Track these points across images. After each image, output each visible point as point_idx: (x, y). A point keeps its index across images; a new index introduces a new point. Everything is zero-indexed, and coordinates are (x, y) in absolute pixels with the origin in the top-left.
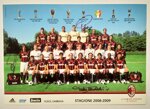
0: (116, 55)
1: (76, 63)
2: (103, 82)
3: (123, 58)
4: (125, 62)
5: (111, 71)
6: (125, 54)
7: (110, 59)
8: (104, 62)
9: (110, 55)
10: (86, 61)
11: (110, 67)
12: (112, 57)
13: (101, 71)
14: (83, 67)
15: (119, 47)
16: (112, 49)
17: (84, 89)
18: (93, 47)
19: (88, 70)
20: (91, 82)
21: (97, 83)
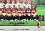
0: (32, 7)
1: (12, 11)
2: (25, 20)
4: (36, 11)
5: (29, 15)
6: (36, 7)
8: (26, 11)
11: (28, 13)
12: (30, 8)
15: (33, 3)
16: (30, 4)
17: (15, 24)
19: (18, 14)
20: (19, 20)
21: (22, 20)
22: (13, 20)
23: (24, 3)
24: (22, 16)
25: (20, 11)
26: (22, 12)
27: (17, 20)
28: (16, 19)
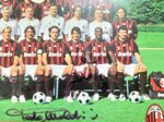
0: (115, 32)
1: (18, 51)
2: (84, 96)
3: (130, 39)
4: (136, 49)
6: (135, 31)
7: (101, 40)
8: (86, 50)
9: (99, 31)
10: (44, 46)
11: (99, 60)
12: (106, 37)
13: (80, 69)
14: (34, 61)
15: (120, 13)
16: (104, 18)
18: (59, 13)
19: (48, 67)
20: (54, 98)
21: (69, 99)
22: (22, 98)
23: (76, 13)
24: (66, 75)
25: (58, 55)
26: (67, 56)
27: (43, 97)
28: (38, 94)
